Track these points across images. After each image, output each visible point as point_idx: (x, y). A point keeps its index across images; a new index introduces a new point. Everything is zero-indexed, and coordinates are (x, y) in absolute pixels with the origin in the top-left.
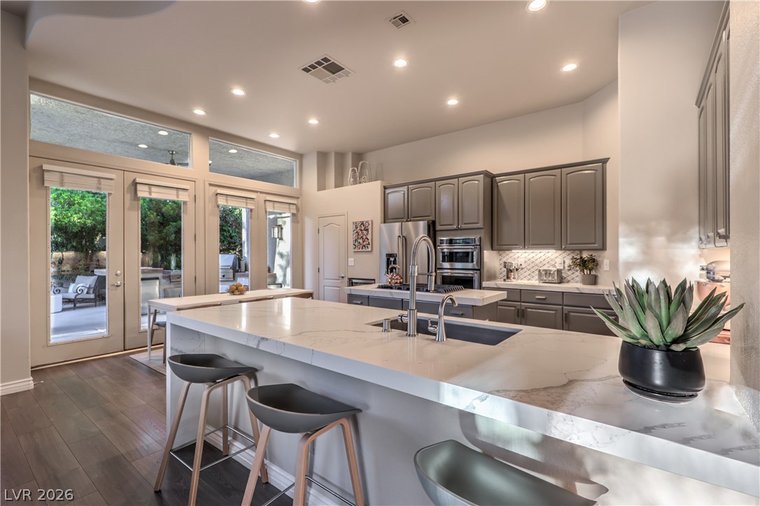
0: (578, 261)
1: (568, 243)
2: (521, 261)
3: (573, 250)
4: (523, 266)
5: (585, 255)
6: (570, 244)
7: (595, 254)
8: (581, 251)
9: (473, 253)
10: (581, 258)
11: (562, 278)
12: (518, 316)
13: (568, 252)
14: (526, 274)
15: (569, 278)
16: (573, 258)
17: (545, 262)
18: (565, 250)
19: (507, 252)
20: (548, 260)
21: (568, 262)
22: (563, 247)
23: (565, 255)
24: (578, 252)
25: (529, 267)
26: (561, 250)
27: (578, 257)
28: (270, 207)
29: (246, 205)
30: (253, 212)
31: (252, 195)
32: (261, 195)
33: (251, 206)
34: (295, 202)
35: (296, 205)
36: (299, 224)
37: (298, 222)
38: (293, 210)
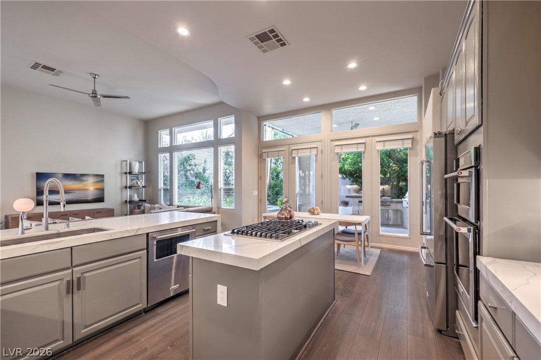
28: (380, 147)
29: (357, 149)
30: (365, 154)
31: (363, 141)
32: (373, 138)
33: (361, 149)
34: (410, 136)
35: (413, 139)
36: (419, 157)
37: (418, 155)
38: (408, 144)
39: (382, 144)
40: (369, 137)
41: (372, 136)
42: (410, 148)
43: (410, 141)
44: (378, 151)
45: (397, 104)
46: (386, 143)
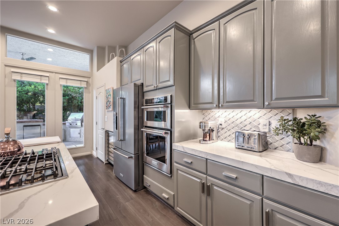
0: (290, 123)
1: (274, 98)
2: (221, 120)
3: (284, 108)
4: (223, 126)
5: (302, 115)
6: (276, 99)
7: (318, 113)
8: (294, 109)
9: (165, 112)
10: (295, 119)
11: (267, 143)
12: (203, 192)
13: (275, 111)
14: (226, 135)
15: (276, 145)
16: (282, 119)
17: (246, 123)
18: (271, 107)
19: (209, 111)
20: (250, 120)
21: (275, 124)
22: (266, 103)
23: (270, 115)
24: (290, 111)
25: (229, 128)
26: (264, 108)
27: (290, 118)
28: (63, 83)
29: (41, 80)
30: (49, 86)
31: (47, 74)
32: (56, 74)
33: (45, 81)
34: (86, 80)
35: (87, 82)
36: (90, 94)
37: (90, 93)
38: (84, 85)
39: (65, 80)
40: (53, 72)
41: (56, 73)
42: (85, 87)
43: (86, 83)
44: (61, 85)
45: (72, 55)
46: (68, 81)
